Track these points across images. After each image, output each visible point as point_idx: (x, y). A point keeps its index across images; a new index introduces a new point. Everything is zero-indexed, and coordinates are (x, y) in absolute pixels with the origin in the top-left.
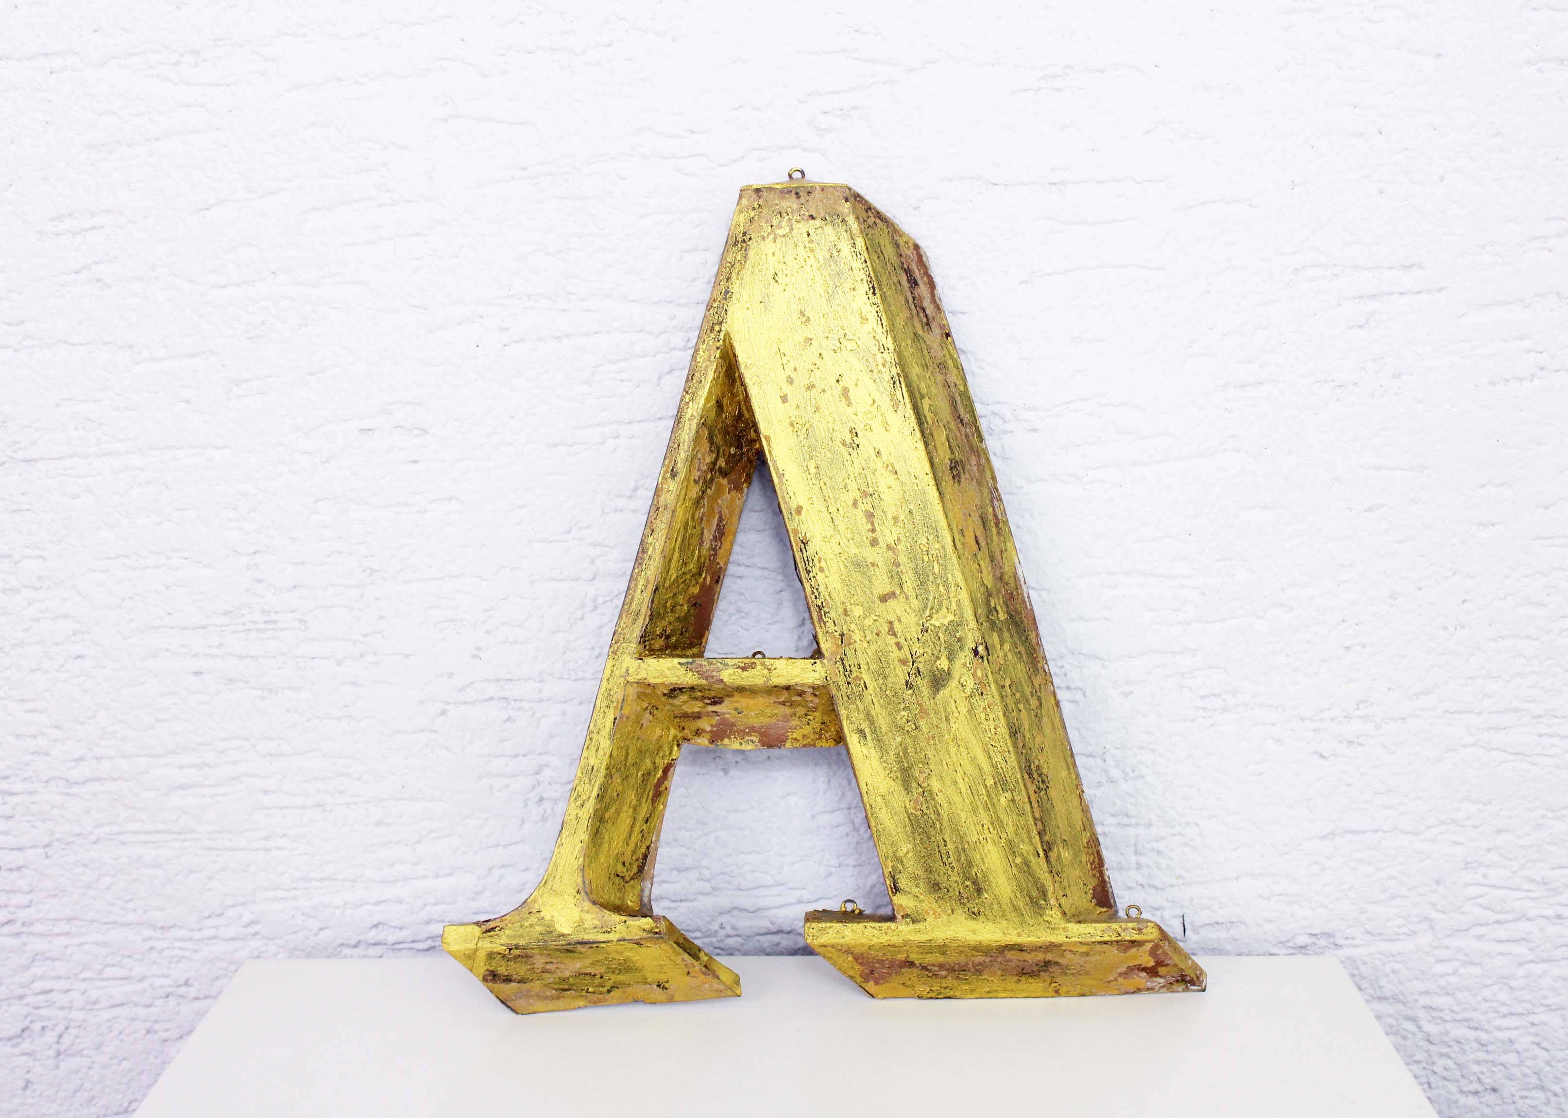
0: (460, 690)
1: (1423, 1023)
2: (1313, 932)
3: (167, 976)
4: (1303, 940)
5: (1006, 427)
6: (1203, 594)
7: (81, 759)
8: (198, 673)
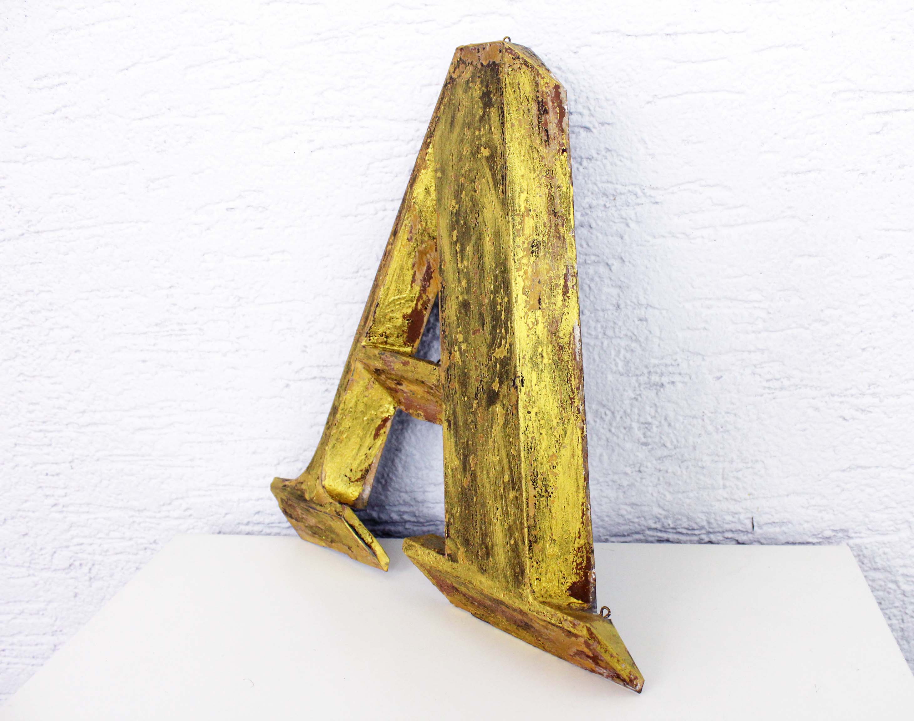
0: (297, 372)
1: (901, 584)
2: (835, 529)
3: (144, 538)
4: (828, 533)
5: (639, 201)
6: (769, 313)
7: (84, 412)
8: (144, 361)
